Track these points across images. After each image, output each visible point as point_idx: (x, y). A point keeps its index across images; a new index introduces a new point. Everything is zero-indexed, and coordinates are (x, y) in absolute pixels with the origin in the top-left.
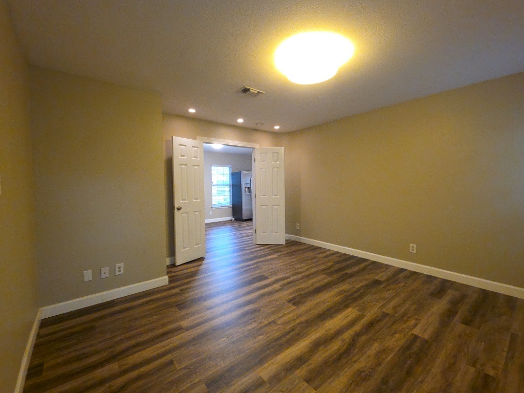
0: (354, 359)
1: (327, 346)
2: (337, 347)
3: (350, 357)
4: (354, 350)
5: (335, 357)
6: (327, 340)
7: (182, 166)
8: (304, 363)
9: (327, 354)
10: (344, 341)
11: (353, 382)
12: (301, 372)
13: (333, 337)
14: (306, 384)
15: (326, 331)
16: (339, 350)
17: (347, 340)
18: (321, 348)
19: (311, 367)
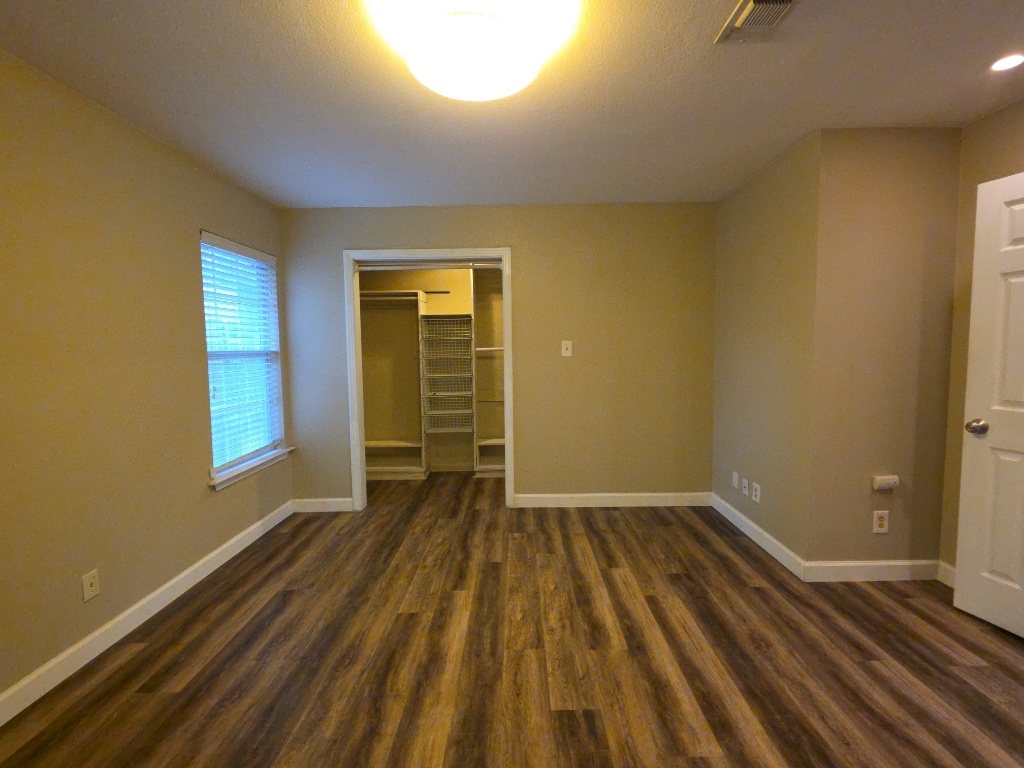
0: (366, 674)
1: (419, 666)
2: (402, 675)
3: (373, 674)
4: (371, 691)
5: (397, 659)
6: (426, 678)
7: (1013, 280)
8: (432, 626)
9: (411, 656)
10: (395, 696)
11: (359, 646)
12: (427, 617)
13: (418, 690)
14: (412, 612)
15: (439, 694)
16: (396, 672)
17: (390, 701)
18: (425, 658)
19: (419, 629)
